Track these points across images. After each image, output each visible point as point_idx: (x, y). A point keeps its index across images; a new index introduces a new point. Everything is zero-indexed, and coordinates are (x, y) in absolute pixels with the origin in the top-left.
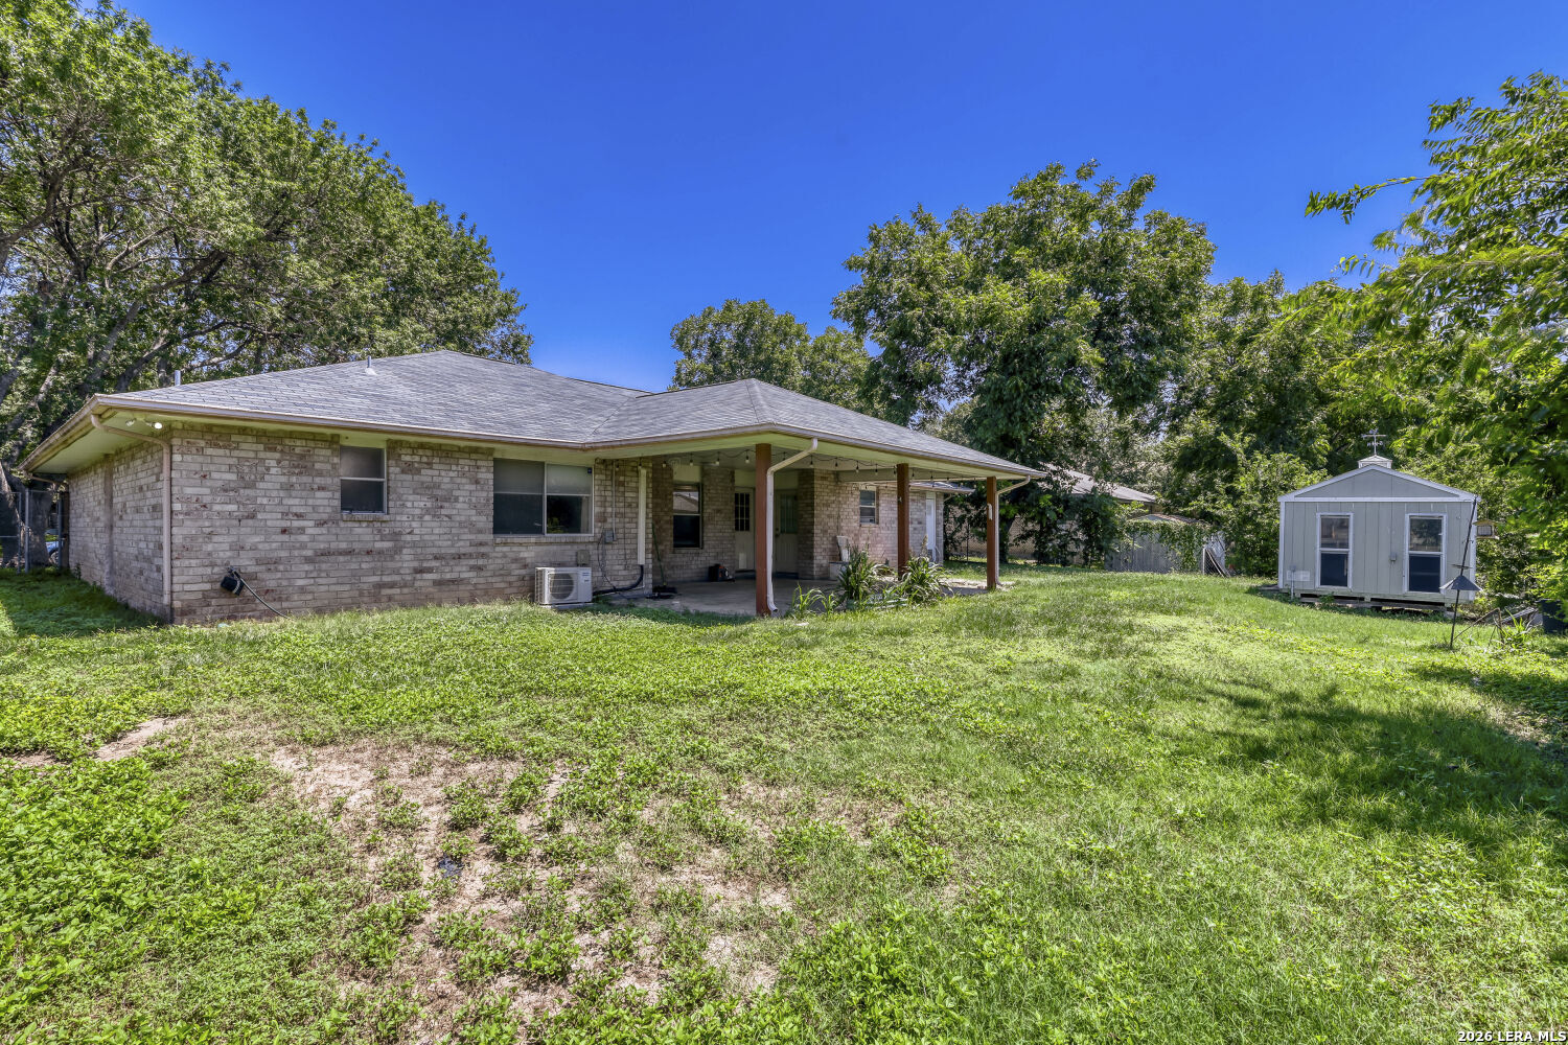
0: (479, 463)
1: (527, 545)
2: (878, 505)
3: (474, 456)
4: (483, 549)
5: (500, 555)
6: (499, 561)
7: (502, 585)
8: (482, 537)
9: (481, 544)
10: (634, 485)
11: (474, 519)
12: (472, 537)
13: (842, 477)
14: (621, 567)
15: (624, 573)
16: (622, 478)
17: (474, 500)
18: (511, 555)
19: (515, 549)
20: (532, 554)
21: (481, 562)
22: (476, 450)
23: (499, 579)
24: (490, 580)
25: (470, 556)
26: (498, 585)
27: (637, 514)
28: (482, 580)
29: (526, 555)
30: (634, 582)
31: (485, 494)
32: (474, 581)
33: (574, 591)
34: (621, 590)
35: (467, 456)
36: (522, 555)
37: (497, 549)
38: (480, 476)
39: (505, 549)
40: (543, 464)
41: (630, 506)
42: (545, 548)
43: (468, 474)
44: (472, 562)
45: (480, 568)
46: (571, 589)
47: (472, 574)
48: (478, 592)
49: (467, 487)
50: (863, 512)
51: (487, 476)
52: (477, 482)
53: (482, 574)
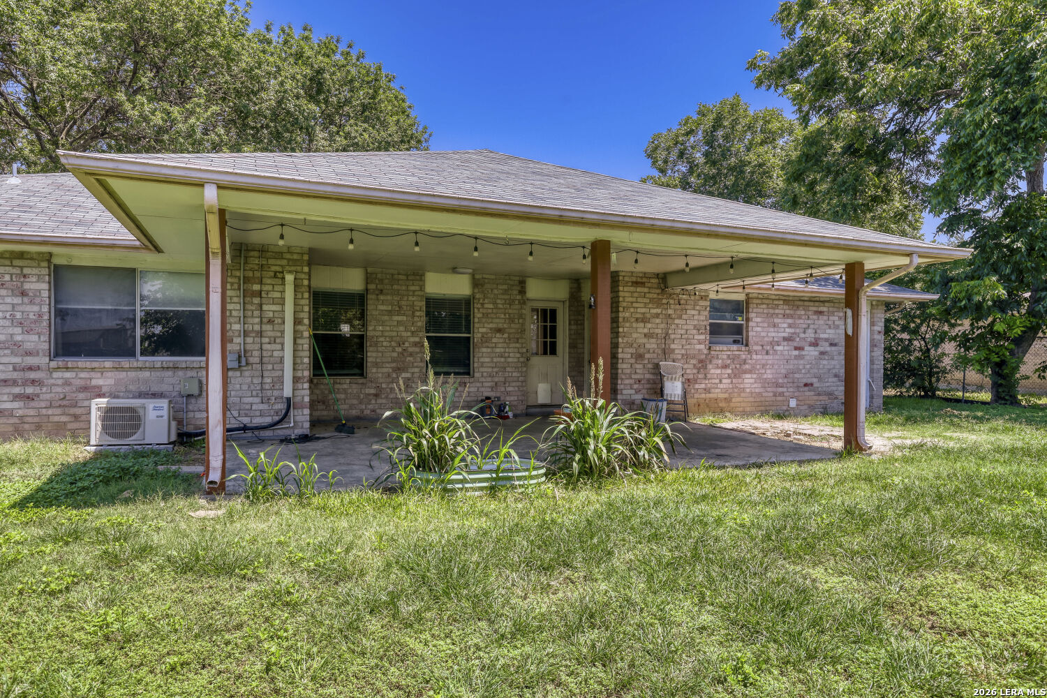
0: (26, 271)
1: (102, 371)
2: (748, 320)
3: (16, 262)
4: (33, 375)
5: (60, 382)
6: (59, 389)
7: (64, 419)
8: (30, 361)
9: (30, 369)
10: (277, 295)
11: (19, 338)
12: (17, 360)
13: (671, 281)
14: (258, 400)
15: (262, 407)
16: (256, 287)
17: (18, 315)
18: (78, 382)
19: (83, 375)
20: (111, 382)
21: (30, 390)
22: (21, 255)
23: (59, 411)
24: (44, 411)
25: (14, 383)
26: (56, 419)
27: (283, 332)
28: (32, 412)
29: (100, 382)
30: (277, 418)
31: (36, 308)
32: (20, 413)
33: (141, 430)
34: (252, 429)
35: (8, 262)
36: (94, 382)
37: (55, 375)
38: (26, 286)
39: (68, 375)
40: (133, 270)
41: (270, 321)
42: (132, 374)
43: (7, 285)
44: (17, 390)
45: (29, 398)
46: (137, 427)
47: (16, 405)
48: (27, 426)
49: (8, 300)
50: (715, 330)
51: (39, 286)
52: (23, 294)
53: (33, 404)
